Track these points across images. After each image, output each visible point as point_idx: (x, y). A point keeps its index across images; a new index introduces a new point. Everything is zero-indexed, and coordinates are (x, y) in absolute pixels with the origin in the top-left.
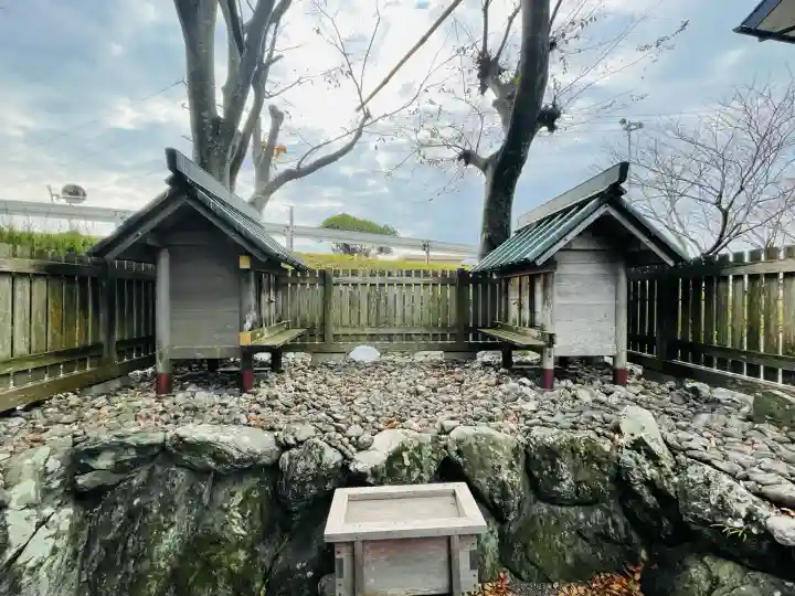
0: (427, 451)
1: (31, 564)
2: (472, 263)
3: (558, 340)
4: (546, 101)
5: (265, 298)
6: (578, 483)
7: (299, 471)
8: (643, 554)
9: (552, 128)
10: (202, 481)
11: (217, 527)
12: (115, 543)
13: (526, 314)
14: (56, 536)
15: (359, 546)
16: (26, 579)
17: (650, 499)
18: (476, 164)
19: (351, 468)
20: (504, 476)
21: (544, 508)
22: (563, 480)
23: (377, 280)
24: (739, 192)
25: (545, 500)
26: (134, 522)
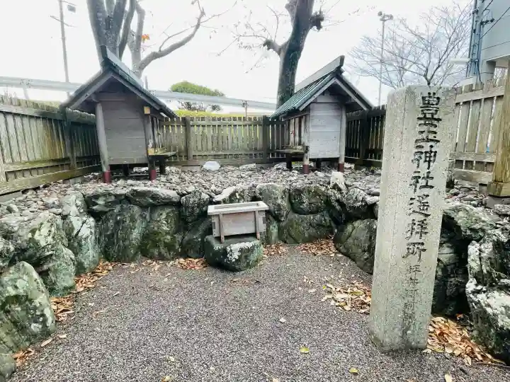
0: (247, 193)
1: (84, 237)
2: (271, 113)
3: (310, 149)
4: (315, 9)
5: (156, 132)
6: (310, 204)
7: (191, 202)
8: (336, 231)
9: (319, 27)
10: (145, 211)
11: (156, 228)
12: (112, 235)
13: (297, 139)
14: (90, 228)
15: (221, 216)
16: (83, 242)
17: (338, 208)
18: (274, 49)
19: (214, 200)
20: (279, 201)
21: (296, 215)
22: (304, 203)
23: (217, 123)
24: (437, 68)
25: (296, 213)
26: (119, 226)
